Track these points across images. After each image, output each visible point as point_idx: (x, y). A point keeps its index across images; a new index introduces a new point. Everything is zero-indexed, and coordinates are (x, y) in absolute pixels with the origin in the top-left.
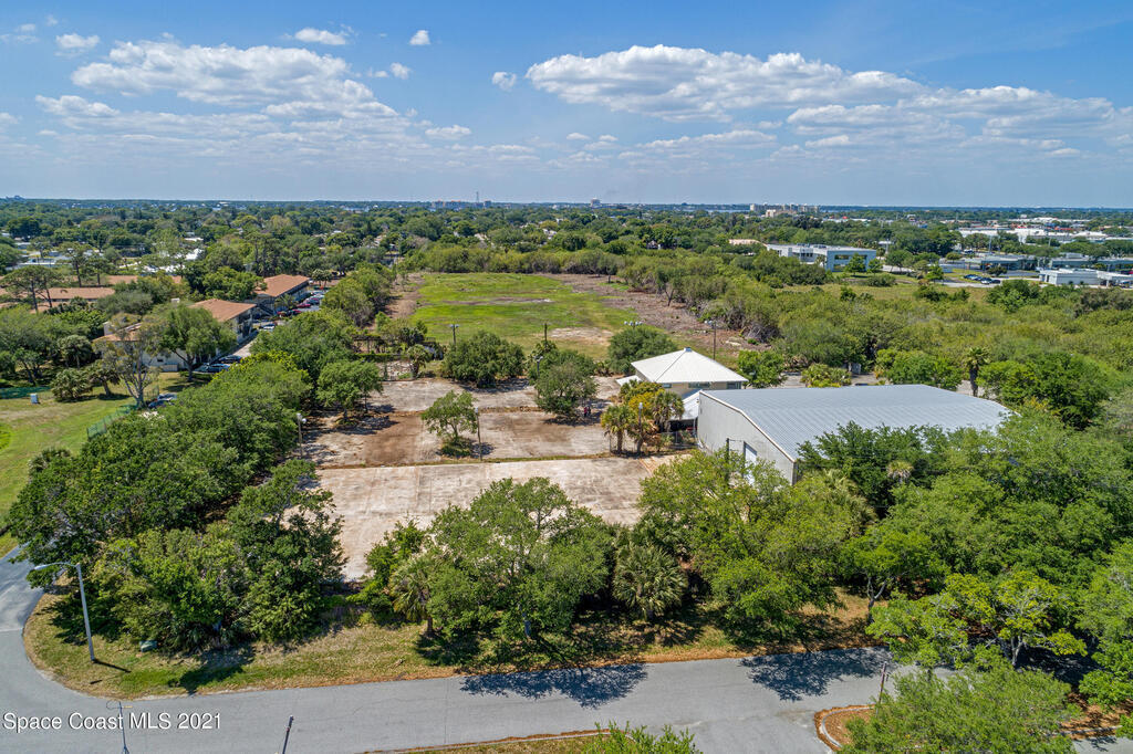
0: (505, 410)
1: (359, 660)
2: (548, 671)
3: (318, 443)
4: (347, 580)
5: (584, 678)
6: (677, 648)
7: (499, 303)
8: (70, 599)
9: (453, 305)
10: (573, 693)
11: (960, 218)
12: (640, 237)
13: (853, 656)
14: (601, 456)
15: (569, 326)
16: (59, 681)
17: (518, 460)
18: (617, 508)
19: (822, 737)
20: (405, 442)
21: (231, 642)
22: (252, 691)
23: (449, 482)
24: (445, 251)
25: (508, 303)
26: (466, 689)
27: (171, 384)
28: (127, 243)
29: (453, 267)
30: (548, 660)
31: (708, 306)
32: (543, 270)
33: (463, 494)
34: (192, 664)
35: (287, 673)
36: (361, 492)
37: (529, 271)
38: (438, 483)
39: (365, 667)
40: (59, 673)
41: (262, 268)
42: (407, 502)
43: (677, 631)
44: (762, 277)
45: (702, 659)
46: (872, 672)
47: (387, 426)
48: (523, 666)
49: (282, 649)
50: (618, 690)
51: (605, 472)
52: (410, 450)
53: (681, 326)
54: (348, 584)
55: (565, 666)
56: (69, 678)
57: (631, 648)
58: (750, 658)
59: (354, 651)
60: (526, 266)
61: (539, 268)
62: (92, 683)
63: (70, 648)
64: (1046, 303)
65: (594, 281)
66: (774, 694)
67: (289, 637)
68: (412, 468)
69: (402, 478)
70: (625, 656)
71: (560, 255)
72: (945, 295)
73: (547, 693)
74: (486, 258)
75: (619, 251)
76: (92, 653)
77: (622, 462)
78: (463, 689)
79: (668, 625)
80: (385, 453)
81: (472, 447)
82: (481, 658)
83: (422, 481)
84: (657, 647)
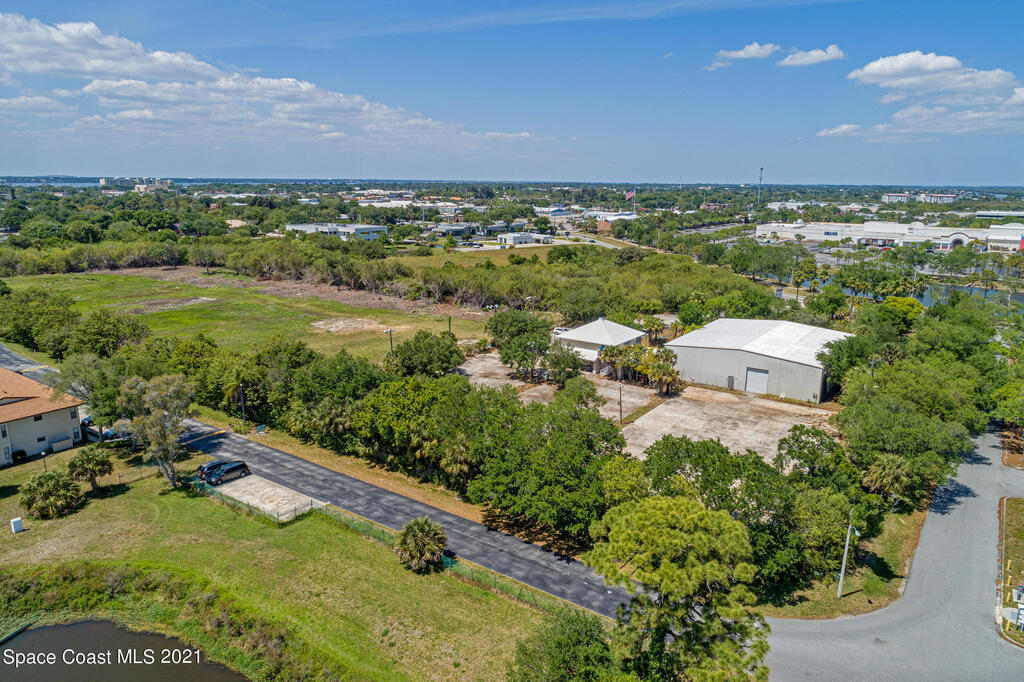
22: (910, 562)
32: (99, 268)
62: (870, 603)
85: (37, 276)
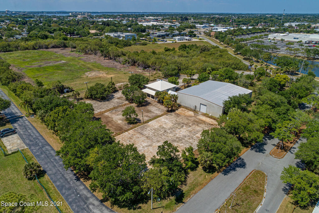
15: (87, 71)
23: (148, 132)
25: (51, 64)
33: (156, 134)
34: (172, 198)
39: (203, 180)
44: (117, 46)
45: (245, 152)
49: (184, 185)
52: (119, 125)
58: (250, 149)
59: (197, 178)
60: (37, 47)
64: (191, 49)
68: (132, 131)
69: (135, 135)
72: (170, 49)
85: (24, 51)
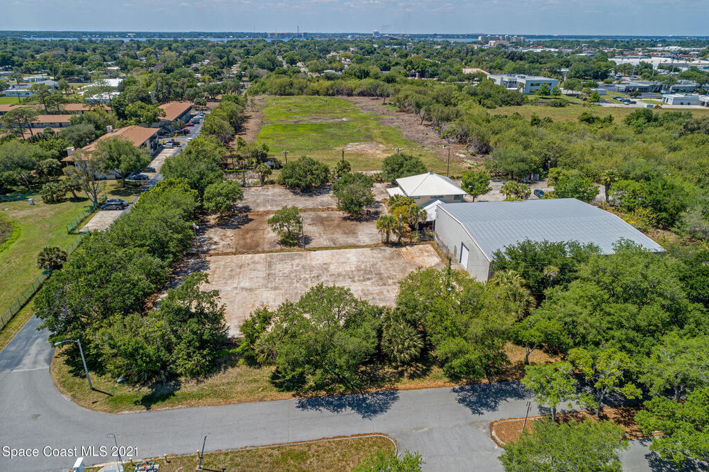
0: (318, 210)
1: (239, 388)
2: (344, 395)
3: (206, 236)
4: (229, 337)
5: (365, 399)
6: (416, 380)
7: (313, 121)
8: (73, 347)
9: (284, 124)
10: (358, 410)
11: (617, 47)
12: (405, 67)
13: (515, 386)
14: (376, 246)
15: (357, 141)
16: (75, 402)
17: (327, 248)
18: (385, 285)
19: (493, 438)
20: (258, 234)
21: (167, 377)
22: (181, 408)
23: (285, 266)
24: (278, 81)
25: (319, 121)
26: (299, 407)
27: (113, 189)
28: (72, 73)
29: (284, 92)
30: (344, 388)
31: (447, 127)
32: (342, 94)
33: (294, 274)
34: (146, 391)
35: (200, 396)
36: (234, 273)
37: (333, 95)
38: (279, 267)
39: (242, 393)
40: (74, 397)
41: (161, 96)
42: (261, 281)
43: (417, 369)
44: (482, 101)
45: (431, 388)
46: (524, 396)
47: (247, 223)
48: (330, 392)
49: (195, 381)
50: (382, 408)
51: (379, 258)
52: (262, 240)
53: (429, 141)
54: (230, 339)
55: (353, 392)
56: (79, 400)
57: (391, 381)
58: (457, 387)
59: (236, 383)
60: (331, 92)
61: (339, 92)
62: (93, 403)
63: (78, 380)
64: (662, 125)
65: (374, 102)
66: (469, 410)
67: (198, 373)
68: (263, 255)
69: (258, 263)
70: (387, 385)
71: (352, 83)
72: (598, 118)
73: (343, 410)
74: (305, 86)
75: (390, 80)
76: (90, 384)
77: (389, 250)
78: (297, 407)
79: (412, 366)
80: (246, 243)
81: (298, 239)
82: (307, 387)
83: (270, 265)
84: (405, 380)
